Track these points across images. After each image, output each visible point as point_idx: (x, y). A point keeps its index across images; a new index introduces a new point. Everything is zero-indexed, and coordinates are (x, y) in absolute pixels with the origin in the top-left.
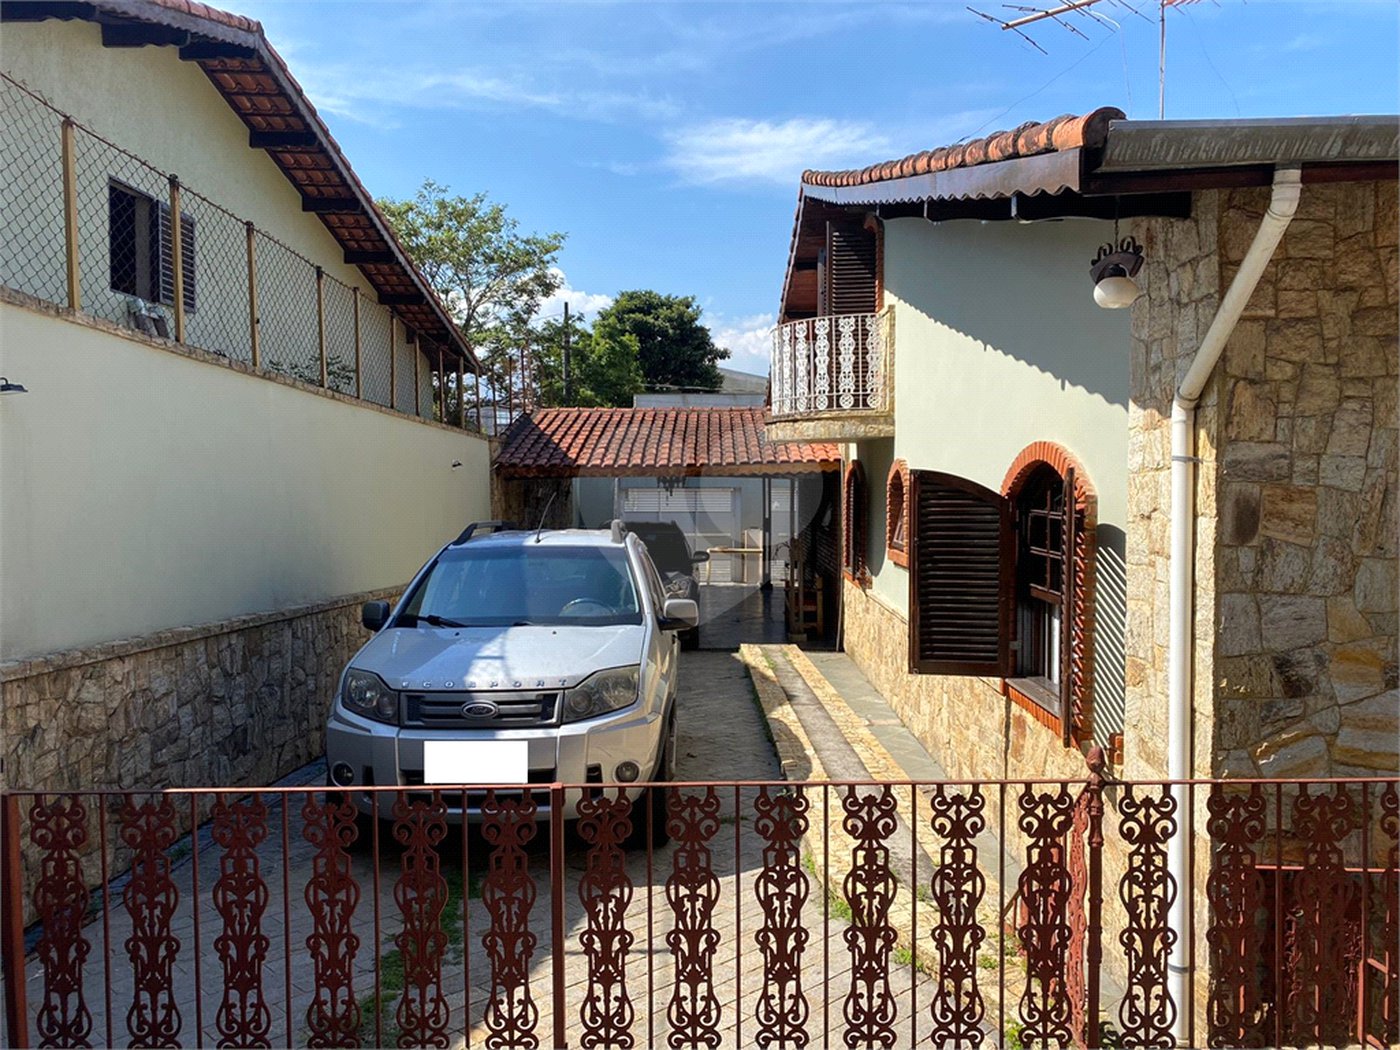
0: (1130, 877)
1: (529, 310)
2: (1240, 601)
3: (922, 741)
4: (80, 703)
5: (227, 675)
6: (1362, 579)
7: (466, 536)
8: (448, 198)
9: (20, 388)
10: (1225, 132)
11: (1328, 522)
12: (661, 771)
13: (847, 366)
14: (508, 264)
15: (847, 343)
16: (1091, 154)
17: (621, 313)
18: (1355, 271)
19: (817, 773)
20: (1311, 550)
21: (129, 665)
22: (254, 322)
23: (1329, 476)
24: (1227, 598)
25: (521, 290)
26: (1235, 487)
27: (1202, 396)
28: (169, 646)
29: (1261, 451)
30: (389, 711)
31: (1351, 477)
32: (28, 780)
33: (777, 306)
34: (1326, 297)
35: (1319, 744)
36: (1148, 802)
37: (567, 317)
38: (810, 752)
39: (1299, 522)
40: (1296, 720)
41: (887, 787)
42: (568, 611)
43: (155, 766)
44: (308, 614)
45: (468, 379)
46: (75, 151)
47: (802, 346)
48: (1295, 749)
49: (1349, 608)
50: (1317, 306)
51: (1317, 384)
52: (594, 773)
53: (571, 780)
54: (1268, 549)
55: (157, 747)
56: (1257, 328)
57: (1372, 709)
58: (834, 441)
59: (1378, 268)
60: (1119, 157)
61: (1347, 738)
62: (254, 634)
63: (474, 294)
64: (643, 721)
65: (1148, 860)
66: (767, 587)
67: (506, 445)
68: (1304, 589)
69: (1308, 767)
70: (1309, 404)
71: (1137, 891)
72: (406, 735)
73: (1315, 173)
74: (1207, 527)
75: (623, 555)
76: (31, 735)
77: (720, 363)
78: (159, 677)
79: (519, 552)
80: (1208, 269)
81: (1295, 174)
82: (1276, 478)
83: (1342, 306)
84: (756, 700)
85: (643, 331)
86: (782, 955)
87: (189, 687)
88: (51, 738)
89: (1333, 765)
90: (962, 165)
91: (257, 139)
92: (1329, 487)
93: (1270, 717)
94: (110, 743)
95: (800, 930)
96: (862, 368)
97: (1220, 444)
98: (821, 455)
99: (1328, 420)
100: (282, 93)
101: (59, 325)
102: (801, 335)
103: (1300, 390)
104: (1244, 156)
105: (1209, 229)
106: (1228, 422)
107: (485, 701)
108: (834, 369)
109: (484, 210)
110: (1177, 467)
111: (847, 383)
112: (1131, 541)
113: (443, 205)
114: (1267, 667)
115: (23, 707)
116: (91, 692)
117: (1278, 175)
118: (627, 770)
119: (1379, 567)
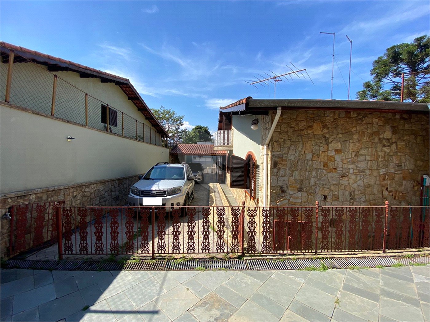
0: (249, 223)
1: (179, 128)
2: (274, 177)
3: (235, 199)
4: (85, 192)
5: (115, 187)
6: (294, 174)
7: (157, 165)
8: (165, 109)
9: (74, 139)
10: (268, 101)
11: (289, 165)
12: (185, 204)
13: (226, 138)
14: (175, 121)
15: (226, 134)
16: (247, 104)
17: (196, 129)
18: (293, 124)
19: (214, 204)
20: (286, 169)
21: (95, 185)
22: (123, 128)
23: (289, 157)
24: (272, 177)
25: (177, 125)
26: (274, 159)
27: (269, 144)
28: (104, 182)
29: (278, 153)
30: (138, 194)
31: (292, 158)
32: (74, 204)
33: (217, 128)
34: (289, 128)
35: (287, 201)
36: (252, 210)
37: (185, 129)
38: (214, 201)
39: (284, 165)
40: (283, 197)
41: (224, 207)
42: (173, 177)
43: (100, 202)
44: (132, 177)
45: (168, 139)
46: (88, 99)
47: (219, 135)
48: (283, 201)
49: (292, 179)
50: (287, 130)
51: (287, 142)
52: (172, 204)
53: (168, 206)
54: (279, 169)
55: (100, 199)
56: (277, 133)
57: (295, 195)
58: (226, 150)
59: (297, 124)
60: (251, 105)
61: (292, 200)
62: (121, 181)
63: (169, 125)
64: (182, 195)
65: (252, 220)
66: (216, 174)
67: (172, 150)
68: (285, 176)
69: (285, 205)
70: (286, 146)
71: (250, 225)
72: (140, 198)
73: (284, 108)
74: (269, 165)
75: (183, 168)
76: (75, 197)
77: (212, 137)
78: (101, 187)
79: (166, 167)
80: (270, 123)
81: (281, 108)
82: (281, 158)
83: (291, 130)
84: (209, 192)
85: (199, 132)
86: (191, 235)
87: (107, 189)
88: (79, 197)
89: (289, 204)
90: (234, 106)
91: (129, 98)
92: (288, 159)
93: (279, 197)
94: (91, 198)
95: (194, 231)
96: (228, 139)
97: (271, 152)
98: (223, 153)
99: (289, 148)
100: (133, 91)
101: (83, 128)
102: (222, 133)
103: (284, 143)
104: (272, 105)
105: (270, 117)
106: (273, 148)
107: (154, 192)
108: (224, 139)
109: (171, 112)
110: (265, 156)
111: (226, 141)
112: (260, 167)
113: (164, 111)
114: (279, 188)
115: (73, 192)
116: (87, 190)
117: (278, 108)
118: (178, 204)
119: (297, 172)
